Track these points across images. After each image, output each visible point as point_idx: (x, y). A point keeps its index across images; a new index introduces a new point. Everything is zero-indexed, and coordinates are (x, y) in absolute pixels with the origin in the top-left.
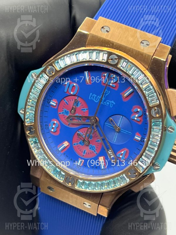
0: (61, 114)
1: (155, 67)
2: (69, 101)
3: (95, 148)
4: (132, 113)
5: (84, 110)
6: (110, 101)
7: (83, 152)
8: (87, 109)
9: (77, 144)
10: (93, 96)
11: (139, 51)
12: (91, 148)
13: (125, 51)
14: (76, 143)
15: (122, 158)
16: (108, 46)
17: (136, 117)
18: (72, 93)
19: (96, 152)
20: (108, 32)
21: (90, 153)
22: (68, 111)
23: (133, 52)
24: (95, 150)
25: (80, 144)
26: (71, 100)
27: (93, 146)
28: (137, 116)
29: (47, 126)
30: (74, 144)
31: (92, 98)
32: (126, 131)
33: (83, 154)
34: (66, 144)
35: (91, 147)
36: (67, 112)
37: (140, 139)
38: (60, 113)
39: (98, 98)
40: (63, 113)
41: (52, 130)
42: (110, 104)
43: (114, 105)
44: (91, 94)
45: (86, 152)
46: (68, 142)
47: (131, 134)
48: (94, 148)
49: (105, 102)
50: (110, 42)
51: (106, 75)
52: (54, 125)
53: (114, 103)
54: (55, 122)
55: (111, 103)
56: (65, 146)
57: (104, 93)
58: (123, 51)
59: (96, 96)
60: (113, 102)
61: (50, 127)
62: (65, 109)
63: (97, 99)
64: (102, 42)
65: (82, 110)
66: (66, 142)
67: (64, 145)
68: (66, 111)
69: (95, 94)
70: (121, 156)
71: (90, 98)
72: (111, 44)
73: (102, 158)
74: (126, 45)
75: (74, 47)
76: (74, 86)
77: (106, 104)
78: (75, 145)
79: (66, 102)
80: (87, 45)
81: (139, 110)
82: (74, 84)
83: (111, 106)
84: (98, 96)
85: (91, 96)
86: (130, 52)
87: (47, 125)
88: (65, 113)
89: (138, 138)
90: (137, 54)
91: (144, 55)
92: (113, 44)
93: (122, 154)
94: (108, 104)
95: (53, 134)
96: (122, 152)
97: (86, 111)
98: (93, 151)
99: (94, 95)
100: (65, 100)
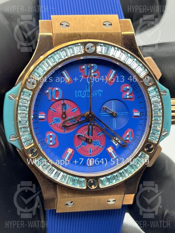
0: (53, 124)
1: (127, 41)
2: (56, 108)
3: (99, 142)
4: (122, 93)
5: (74, 110)
6: (97, 91)
7: (89, 151)
8: (76, 108)
9: (80, 147)
10: (79, 93)
11: (107, 33)
12: (96, 144)
13: (94, 37)
14: (78, 147)
15: (130, 139)
16: (76, 38)
17: (127, 95)
18: (57, 99)
19: (102, 146)
20: (69, 26)
21: (96, 149)
22: (59, 118)
23: (101, 36)
24: (100, 144)
25: (83, 145)
26: (58, 106)
27: (96, 141)
28: (128, 93)
29: (43, 143)
30: (77, 147)
31: (79, 95)
32: (122, 113)
33: (90, 153)
34: (70, 151)
35: (95, 142)
36: (58, 120)
37: (139, 114)
38: (51, 124)
39: (84, 92)
40: (54, 122)
41: (51, 144)
42: (98, 94)
43: (102, 92)
44: (76, 91)
45: (91, 150)
46: (71, 148)
47: (128, 114)
48: (97, 143)
49: (92, 94)
50: (76, 34)
51: (84, 67)
52: (51, 138)
53: (102, 91)
54: (51, 134)
55: (99, 92)
56: (70, 154)
57: (88, 86)
58: (92, 38)
59: (82, 91)
60: (100, 90)
61: (48, 142)
62: (55, 118)
63: (84, 95)
64: (69, 37)
65: (72, 111)
66: (69, 149)
67: (68, 153)
68: (56, 119)
69: (81, 90)
70: (128, 139)
71: (77, 95)
72: (78, 36)
73: (110, 148)
74: (92, 32)
75: (42, 53)
76: (57, 90)
77: (94, 95)
78: (78, 149)
79: (53, 110)
80: (54, 46)
81: (128, 87)
82: (56, 89)
83: (100, 95)
84: (84, 91)
85: (77, 94)
86: (99, 37)
87: (44, 141)
88: (56, 122)
89: (137, 114)
90: (107, 36)
91: (113, 35)
92: (80, 35)
93: (128, 135)
94: (96, 94)
95: (53, 147)
96: (128, 134)
97: (77, 111)
98: (98, 145)
99: (79, 91)
100: (51, 109)
